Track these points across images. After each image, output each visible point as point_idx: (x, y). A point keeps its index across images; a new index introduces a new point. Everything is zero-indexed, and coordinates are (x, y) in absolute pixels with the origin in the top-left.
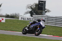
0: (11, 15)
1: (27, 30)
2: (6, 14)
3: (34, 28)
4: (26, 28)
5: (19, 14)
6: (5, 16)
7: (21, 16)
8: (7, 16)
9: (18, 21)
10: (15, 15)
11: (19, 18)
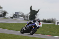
0: (48, 20)
1: (25, 29)
2: (44, 19)
3: (30, 28)
4: (24, 28)
5: (55, 19)
6: (42, 20)
7: (58, 21)
8: (44, 21)
9: (55, 25)
10: (52, 20)
11: (55, 23)
